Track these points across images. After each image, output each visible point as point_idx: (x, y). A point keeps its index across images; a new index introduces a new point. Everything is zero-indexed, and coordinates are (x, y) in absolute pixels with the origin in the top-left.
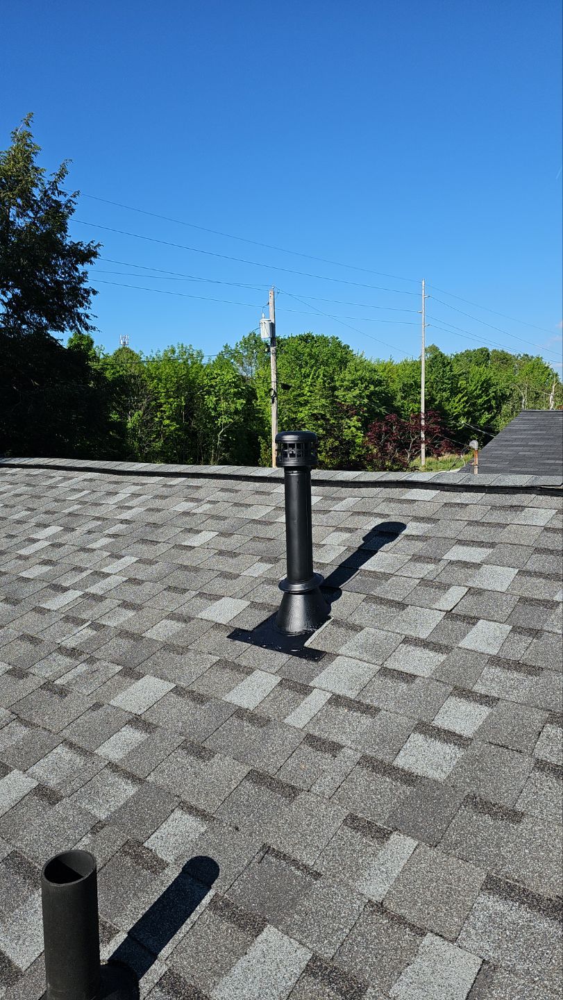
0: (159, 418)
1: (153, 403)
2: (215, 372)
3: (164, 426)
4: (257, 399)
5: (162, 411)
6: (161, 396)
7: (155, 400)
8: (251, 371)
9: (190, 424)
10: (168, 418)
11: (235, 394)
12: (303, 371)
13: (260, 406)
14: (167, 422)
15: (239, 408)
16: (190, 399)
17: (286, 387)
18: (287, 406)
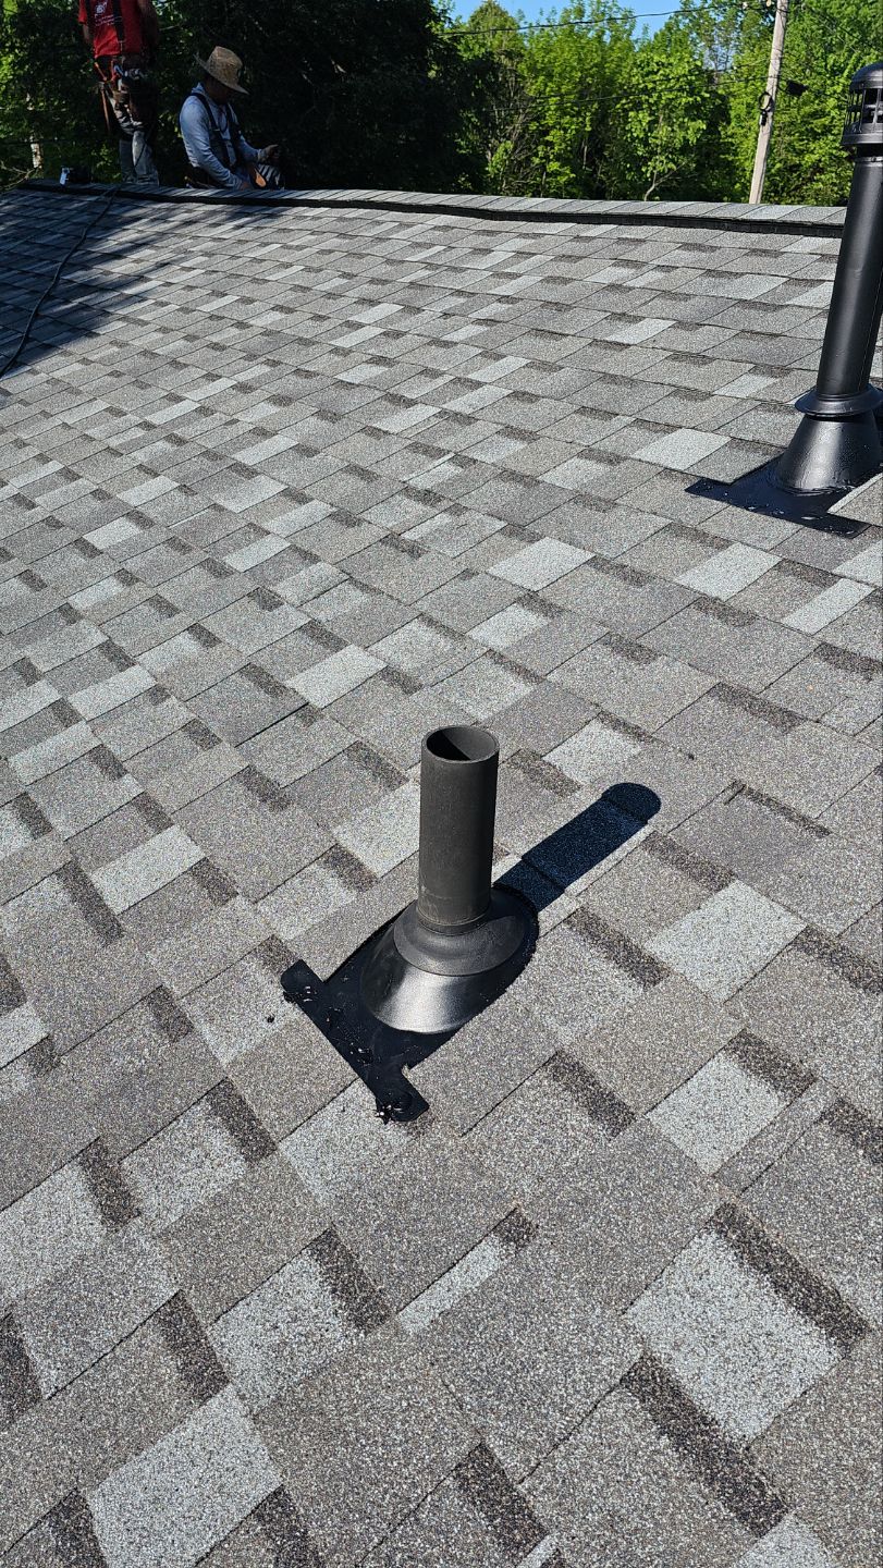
0: (541, 158)
1: (533, 126)
2: (656, 58)
3: (548, 175)
4: (729, 123)
5: (548, 144)
6: (549, 109)
7: (537, 119)
8: (724, 58)
9: (595, 172)
10: (558, 158)
11: (689, 108)
12: (831, 58)
13: (731, 137)
14: (554, 166)
15: (692, 139)
16: (600, 119)
17: (795, 89)
18: (787, 138)
